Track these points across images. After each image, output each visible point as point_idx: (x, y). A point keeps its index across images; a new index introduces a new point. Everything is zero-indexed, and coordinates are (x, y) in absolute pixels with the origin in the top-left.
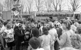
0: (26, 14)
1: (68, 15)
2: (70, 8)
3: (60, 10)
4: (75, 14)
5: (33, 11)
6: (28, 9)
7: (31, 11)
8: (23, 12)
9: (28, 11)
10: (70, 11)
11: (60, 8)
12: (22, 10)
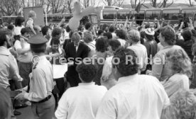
1: (185, 15)
5: (96, 6)
10: (191, 5)
12: (69, 5)
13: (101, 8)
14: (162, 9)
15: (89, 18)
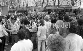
0: (23, 9)
1: (66, 9)
2: (68, 2)
3: (59, 4)
4: (74, 9)
5: (31, 6)
6: (25, 3)
7: (28, 6)
8: (20, 8)
9: (25, 6)
10: (68, 6)
11: (59, 3)
12: (19, 5)
13: (33, 7)
14: (58, 7)
15: (28, 11)
